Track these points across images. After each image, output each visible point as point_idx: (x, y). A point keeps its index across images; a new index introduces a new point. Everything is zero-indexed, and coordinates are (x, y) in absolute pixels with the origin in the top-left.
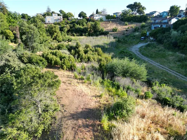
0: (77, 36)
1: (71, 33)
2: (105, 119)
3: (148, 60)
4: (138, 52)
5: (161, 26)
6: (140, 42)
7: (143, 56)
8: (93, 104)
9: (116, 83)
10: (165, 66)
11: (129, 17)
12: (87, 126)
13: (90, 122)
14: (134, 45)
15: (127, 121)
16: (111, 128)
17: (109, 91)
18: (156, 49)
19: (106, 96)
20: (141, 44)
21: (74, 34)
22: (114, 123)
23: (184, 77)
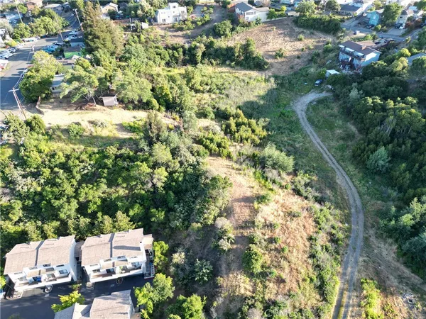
0: (217, 64)
1: (209, 60)
2: (256, 203)
3: (311, 132)
4: (303, 113)
5: (352, 60)
6: (312, 88)
7: (307, 123)
8: (249, 194)
9: (265, 175)
10: (324, 144)
11: (308, 20)
12: (246, 206)
13: (248, 204)
14: (302, 96)
15: (267, 205)
16: (258, 208)
17: (260, 182)
18: (329, 111)
19: (257, 187)
20: (313, 94)
21: (213, 61)
22: (260, 205)
23: (335, 162)
